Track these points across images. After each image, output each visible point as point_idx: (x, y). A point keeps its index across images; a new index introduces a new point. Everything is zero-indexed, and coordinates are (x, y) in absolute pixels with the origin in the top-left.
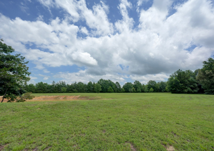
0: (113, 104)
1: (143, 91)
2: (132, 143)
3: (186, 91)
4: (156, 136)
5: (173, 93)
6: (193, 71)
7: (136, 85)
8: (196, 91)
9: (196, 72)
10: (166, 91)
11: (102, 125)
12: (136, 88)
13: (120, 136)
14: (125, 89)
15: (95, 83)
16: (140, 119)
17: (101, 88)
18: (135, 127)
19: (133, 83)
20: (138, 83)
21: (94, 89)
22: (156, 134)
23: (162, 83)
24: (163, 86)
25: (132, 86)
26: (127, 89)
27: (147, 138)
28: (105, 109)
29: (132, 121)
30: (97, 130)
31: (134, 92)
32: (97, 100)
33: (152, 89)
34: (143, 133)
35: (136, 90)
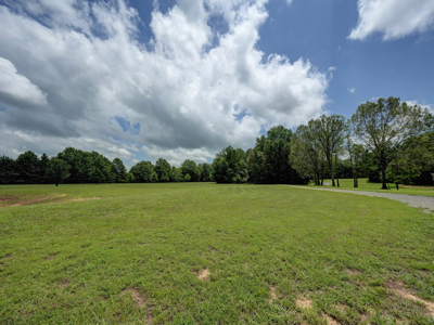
0: (99, 209)
1: (171, 180)
2: (137, 287)
3: (235, 179)
4: (183, 261)
5: (218, 183)
6: (245, 151)
7: (159, 168)
8: (245, 179)
9: (248, 152)
10: (209, 180)
11: (60, 267)
12: (160, 174)
13: (109, 282)
14: (135, 174)
15: (50, 157)
16: (158, 234)
17: (70, 171)
18: (148, 251)
19: (154, 163)
20: (163, 163)
21: (43, 173)
22: (184, 255)
23: (205, 166)
24: (205, 171)
25: (152, 170)
26: (142, 175)
27: (170, 269)
28: (75, 224)
29: (143, 241)
30: (38, 286)
31: (154, 181)
32: (50, 205)
33: (188, 176)
34: (161, 261)
35: (159, 177)
